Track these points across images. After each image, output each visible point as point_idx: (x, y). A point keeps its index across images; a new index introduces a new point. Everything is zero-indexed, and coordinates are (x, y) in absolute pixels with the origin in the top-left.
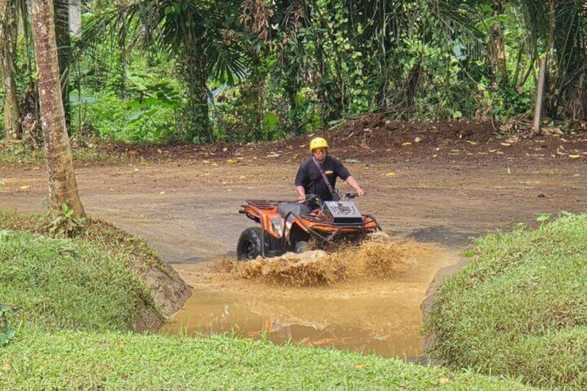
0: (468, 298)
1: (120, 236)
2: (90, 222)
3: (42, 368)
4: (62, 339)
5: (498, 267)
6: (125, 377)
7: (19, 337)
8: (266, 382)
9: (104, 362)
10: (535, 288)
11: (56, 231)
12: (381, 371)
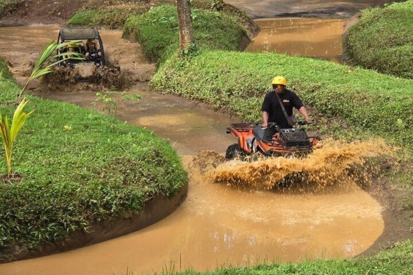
0: (359, 34)
1: (235, 10)
2: (225, 5)
3: (209, 64)
4: (215, 54)
5: (369, 23)
6: (237, 68)
7: (201, 53)
8: (287, 71)
9: (230, 63)
10: (383, 31)
11: (213, 8)
12: (327, 67)
